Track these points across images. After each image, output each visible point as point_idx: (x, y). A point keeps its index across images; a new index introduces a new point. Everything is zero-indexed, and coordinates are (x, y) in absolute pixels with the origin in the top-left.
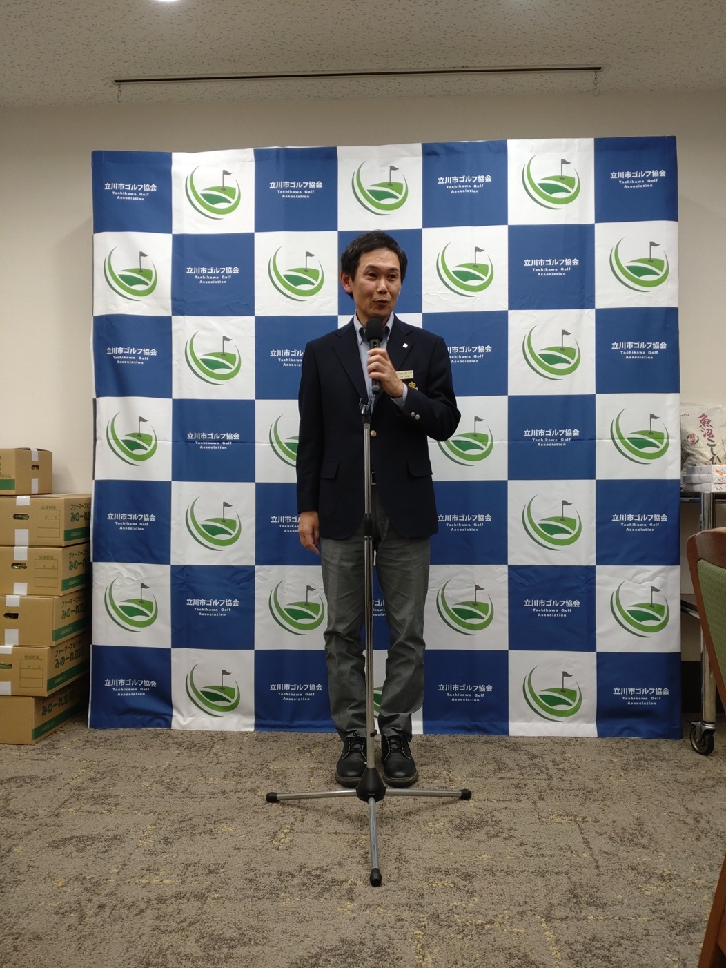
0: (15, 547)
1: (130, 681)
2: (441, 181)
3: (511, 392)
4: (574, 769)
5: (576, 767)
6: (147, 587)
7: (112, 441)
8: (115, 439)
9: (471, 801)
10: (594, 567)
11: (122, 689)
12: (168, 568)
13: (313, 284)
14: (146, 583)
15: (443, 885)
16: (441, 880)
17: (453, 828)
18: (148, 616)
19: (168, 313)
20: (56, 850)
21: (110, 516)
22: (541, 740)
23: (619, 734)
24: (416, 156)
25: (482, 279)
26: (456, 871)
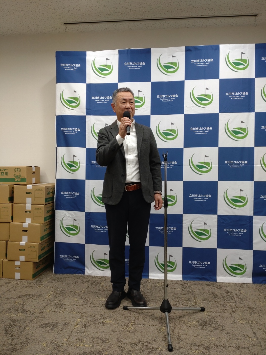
0: (26, 205)
1: (69, 256)
2: (192, 61)
3: (220, 146)
4: (245, 298)
5: (246, 298)
6: (76, 220)
7: (63, 164)
8: (64, 163)
9: (205, 312)
10: (252, 216)
11: (66, 259)
12: (84, 213)
13: (141, 103)
14: (75, 219)
15: (198, 352)
16: (197, 349)
17: (199, 325)
18: (76, 231)
19: (85, 114)
20: (43, 329)
21: (62, 193)
22: (230, 284)
23: (261, 283)
24: (182, 51)
25: (209, 101)
26: (202, 345)
